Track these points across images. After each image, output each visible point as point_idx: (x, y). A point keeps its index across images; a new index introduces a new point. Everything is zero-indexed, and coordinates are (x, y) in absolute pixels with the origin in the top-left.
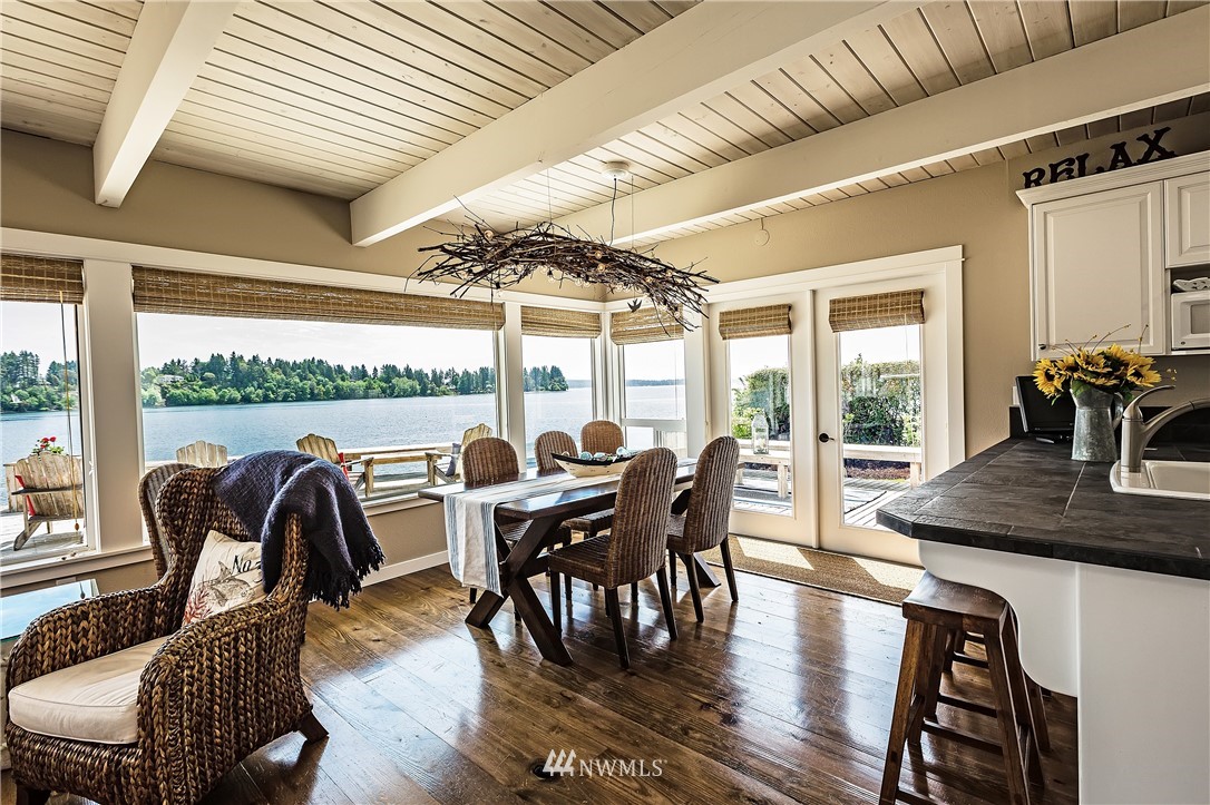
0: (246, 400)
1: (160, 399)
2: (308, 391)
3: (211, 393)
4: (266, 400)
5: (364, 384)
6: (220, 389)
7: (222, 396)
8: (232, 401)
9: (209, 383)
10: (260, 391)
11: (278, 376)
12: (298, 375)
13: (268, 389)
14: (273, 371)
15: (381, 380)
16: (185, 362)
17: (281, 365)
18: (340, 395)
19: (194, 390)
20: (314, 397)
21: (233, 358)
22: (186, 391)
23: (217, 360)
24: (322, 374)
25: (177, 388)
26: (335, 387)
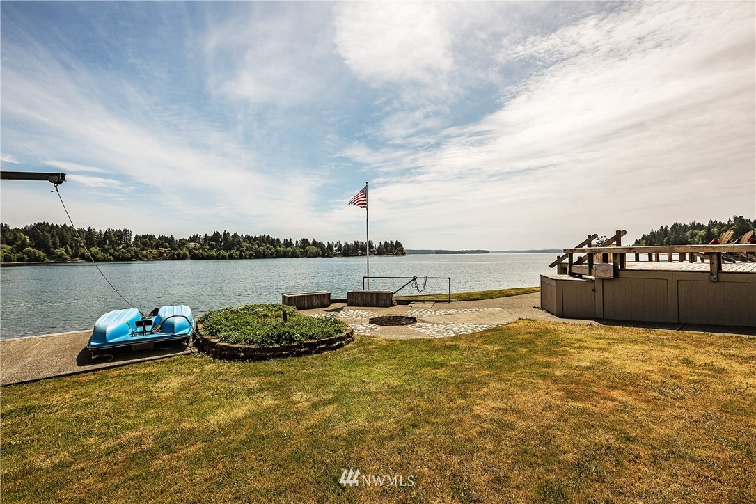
0: (231, 257)
1: (189, 256)
2: (262, 253)
3: (213, 252)
4: (241, 257)
5: (291, 249)
6: (218, 251)
7: (219, 255)
8: (223, 258)
9: (212, 247)
10: (238, 253)
11: (247, 244)
12: (257, 243)
13: (242, 251)
14: (244, 241)
15: (301, 247)
16: (200, 236)
17: (248, 238)
18: (279, 255)
19: (205, 251)
20: (265, 256)
21: (225, 234)
22: (201, 251)
23: (216, 235)
24: (269, 243)
25: (196, 249)
26: (276, 251)
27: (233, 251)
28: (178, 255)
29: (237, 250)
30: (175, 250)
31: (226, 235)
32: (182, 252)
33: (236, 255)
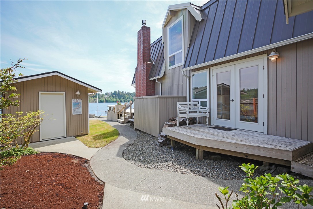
27: (122, 99)
28: (101, 100)
29: (124, 99)
30: (100, 98)
31: (119, 92)
32: (102, 99)
33: (123, 101)
